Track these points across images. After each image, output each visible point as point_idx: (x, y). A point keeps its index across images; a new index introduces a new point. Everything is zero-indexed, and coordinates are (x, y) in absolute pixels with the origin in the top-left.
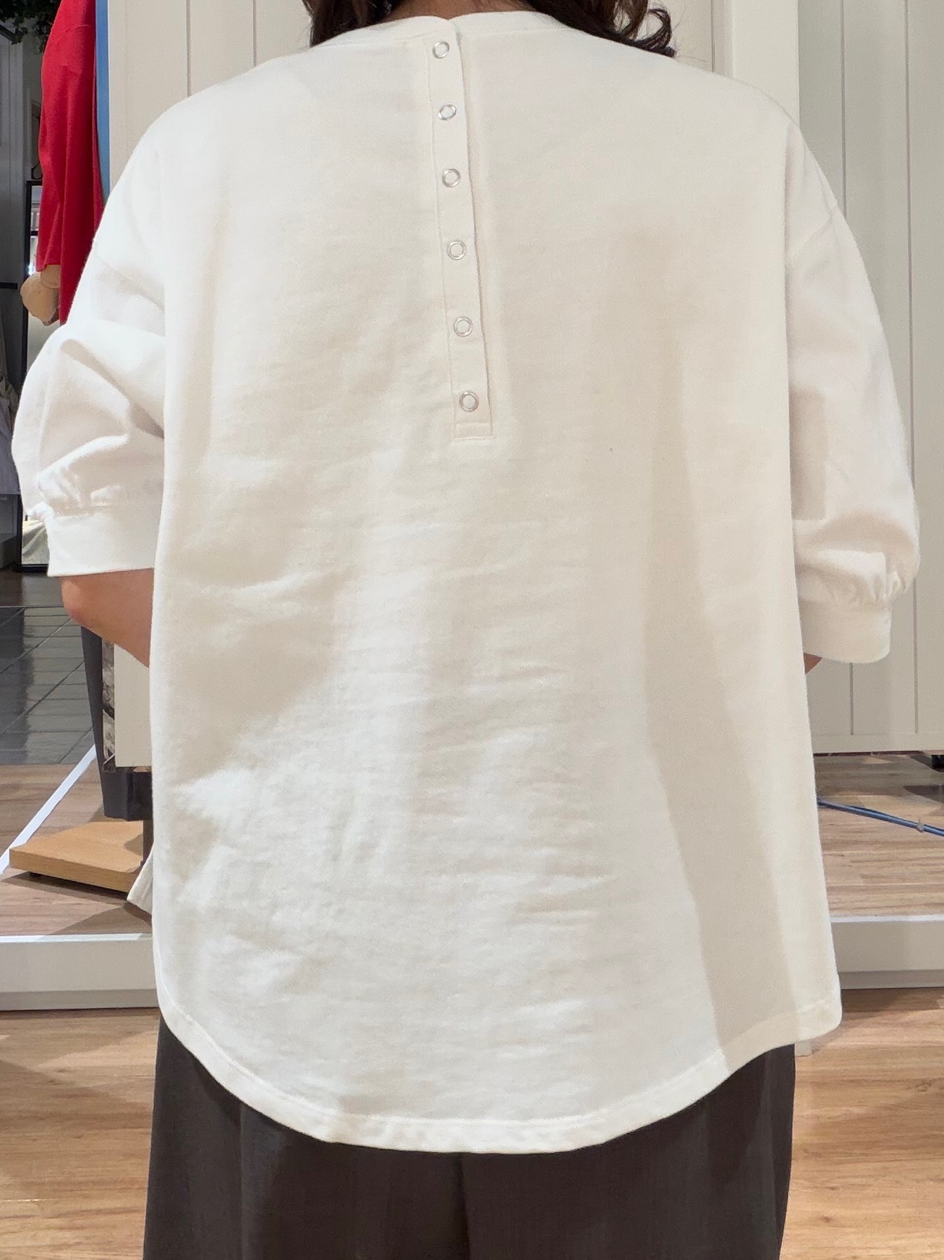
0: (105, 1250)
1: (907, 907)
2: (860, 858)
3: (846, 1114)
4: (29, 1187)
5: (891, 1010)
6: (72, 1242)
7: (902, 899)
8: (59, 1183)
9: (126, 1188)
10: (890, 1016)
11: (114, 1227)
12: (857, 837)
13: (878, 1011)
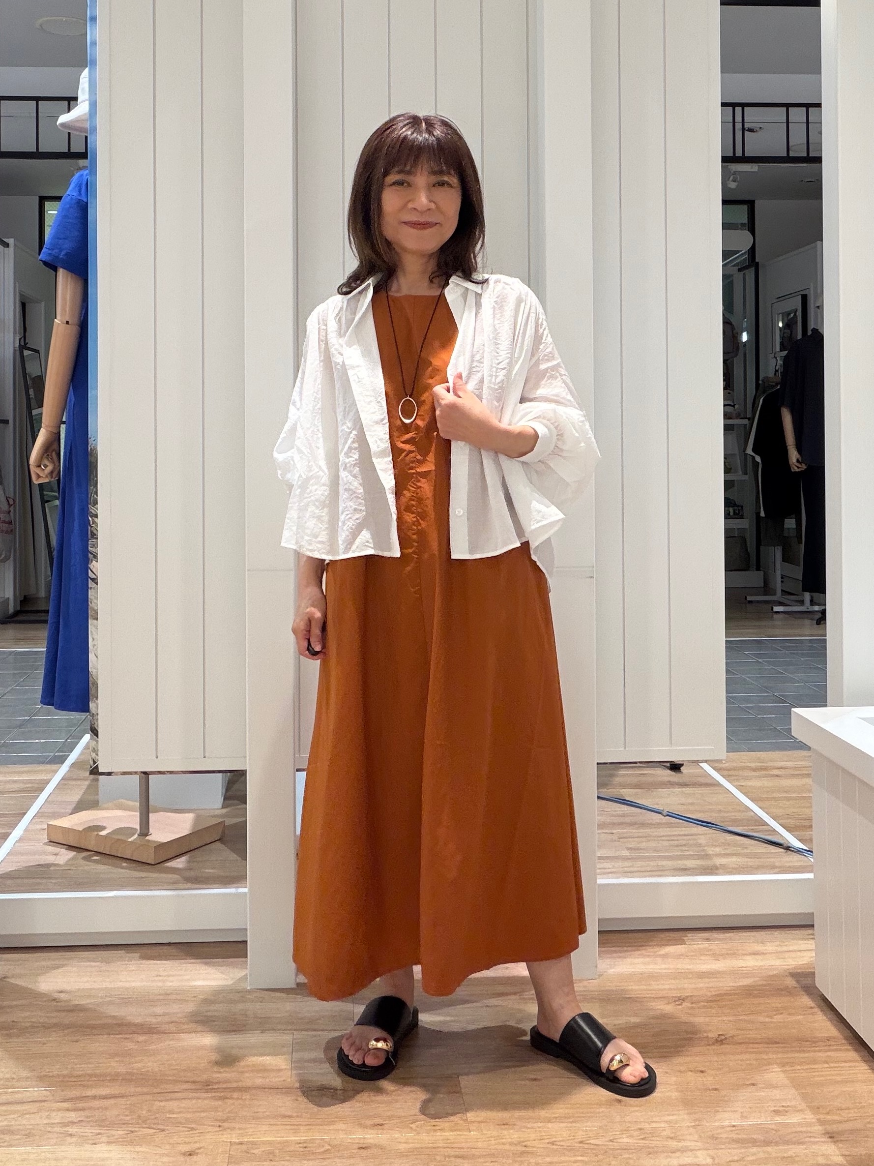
0: (100, 1126)
1: (660, 871)
2: (625, 835)
3: (626, 1022)
4: (41, 1078)
5: (650, 946)
6: (75, 1121)
7: (658, 866)
8: (64, 1076)
9: (113, 1080)
10: (652, 950)
11: (106, 1109)
12: (622, 820)
13: (644, 946)
